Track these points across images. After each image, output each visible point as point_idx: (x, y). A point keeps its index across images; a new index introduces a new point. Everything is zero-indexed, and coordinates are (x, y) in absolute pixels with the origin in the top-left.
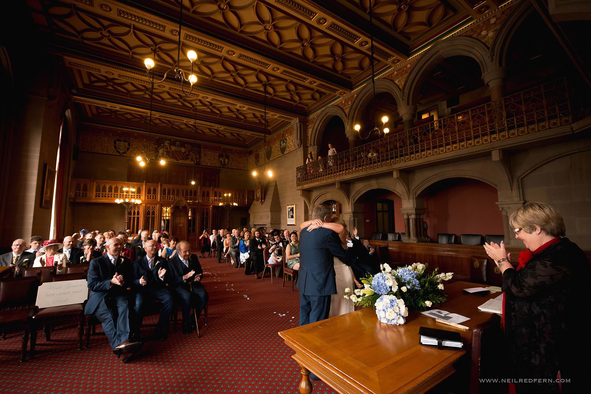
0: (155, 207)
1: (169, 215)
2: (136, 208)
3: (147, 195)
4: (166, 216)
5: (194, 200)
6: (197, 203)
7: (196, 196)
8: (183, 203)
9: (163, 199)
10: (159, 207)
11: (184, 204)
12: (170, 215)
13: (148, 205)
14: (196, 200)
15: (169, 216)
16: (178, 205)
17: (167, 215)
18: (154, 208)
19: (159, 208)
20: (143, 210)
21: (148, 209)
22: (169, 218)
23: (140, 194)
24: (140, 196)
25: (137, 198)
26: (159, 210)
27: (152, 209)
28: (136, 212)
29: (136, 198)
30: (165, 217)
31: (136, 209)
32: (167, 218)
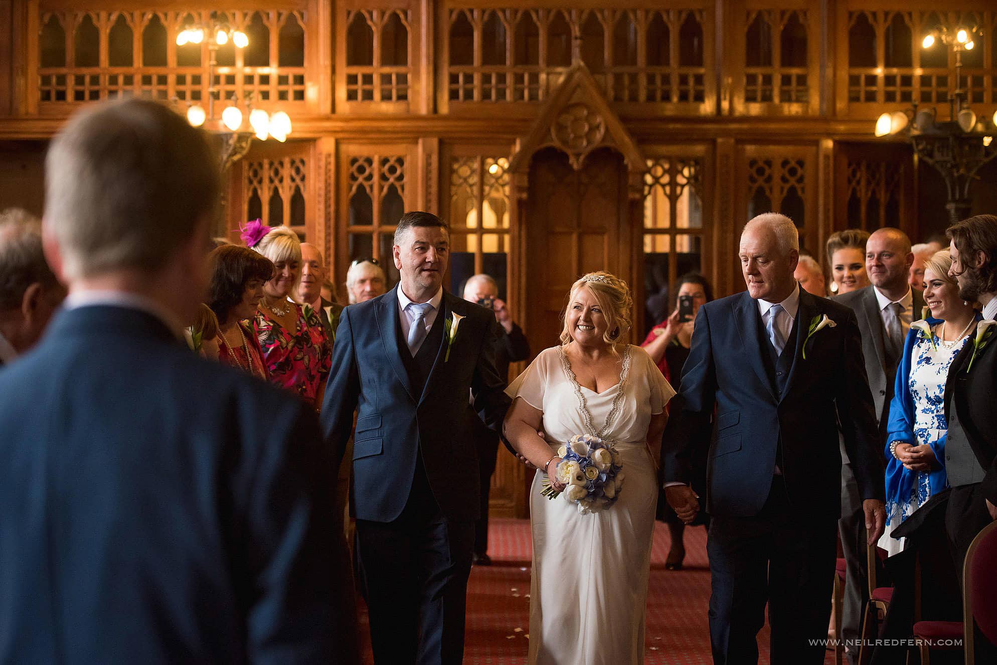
0: (400, 161)
1: (500, 220)
2: (287, 171)
3: (344, 70)
4: (481, 230)
5: (684, 97)
6: (705, 120)
7: (700, 64)
8: (593, 129)
9: (454, 95)
10: (428, 157)
11: (599, 135)
12: (506, 224)
13: (352, 149)
14: (700, 98)
15: (499, 232)
16: (556, 144)
17: (490, 220)
18: (392, 170)
19: (428, 164)
20: (322, 185)
21: (353, 178)
22: (501, 244)
23: (297, 71)
24: (300, 80)
25: (283, 96)
26: (427, 187)
27: (383, 178)
28: (286, 195)
29: (274, 95)
30: (472, 240)
31: (287, 181)
32: (490, 244)
